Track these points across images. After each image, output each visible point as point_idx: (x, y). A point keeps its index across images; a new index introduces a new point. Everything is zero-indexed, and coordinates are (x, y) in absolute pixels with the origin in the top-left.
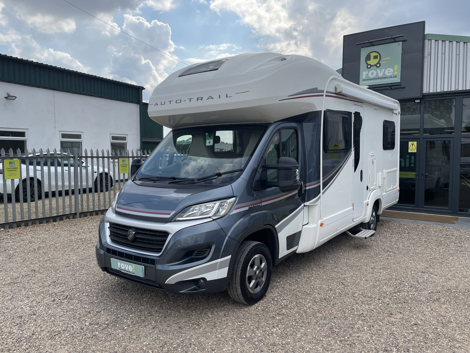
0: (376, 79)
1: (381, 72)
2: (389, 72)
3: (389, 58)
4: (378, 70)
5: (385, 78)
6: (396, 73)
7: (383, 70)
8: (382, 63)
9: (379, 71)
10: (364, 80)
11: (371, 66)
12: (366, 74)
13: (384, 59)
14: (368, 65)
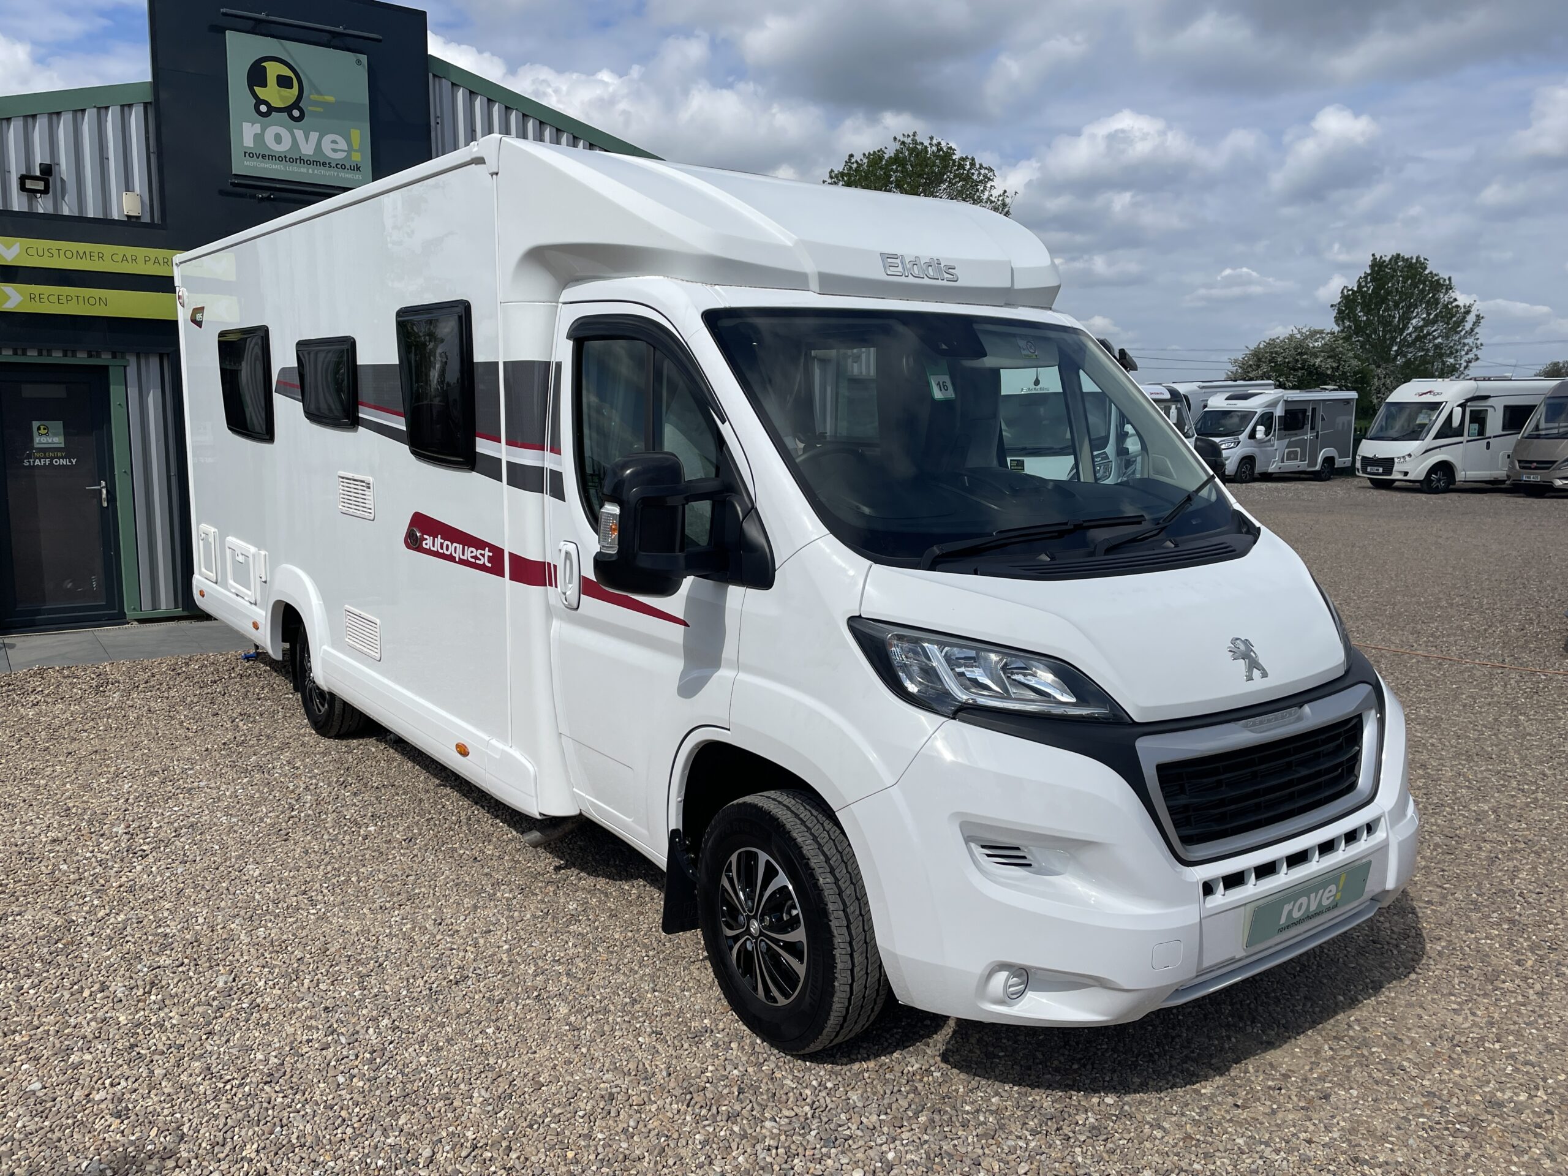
0: (292, 161)
1: (307, 141)
2: (334, 146)
3: (330, 99)
4: (295, 131)
5: (324, 164)
6: (356, 157)
7: (314, 136)
8: (310, 108)
9: (299, 134)
10: (251, 155)
11: (271, 109)
12: (256, 135)
13: (314, 97)
14: (259, 101)
